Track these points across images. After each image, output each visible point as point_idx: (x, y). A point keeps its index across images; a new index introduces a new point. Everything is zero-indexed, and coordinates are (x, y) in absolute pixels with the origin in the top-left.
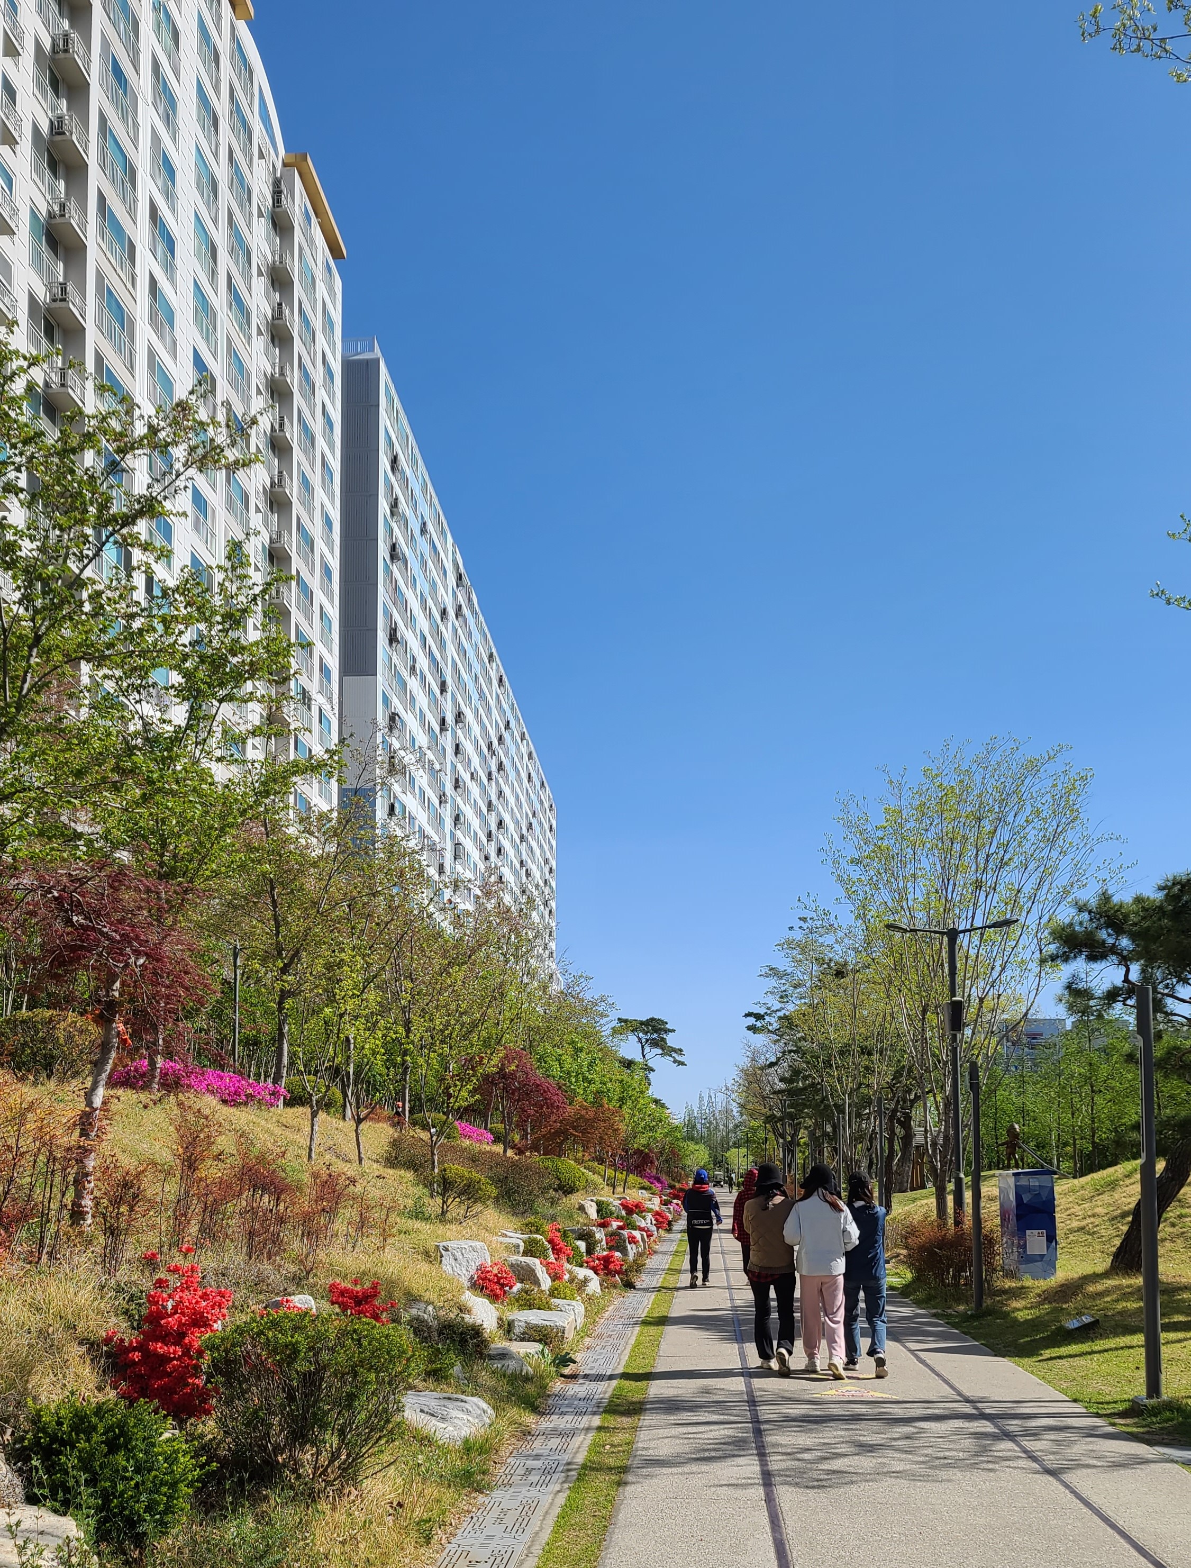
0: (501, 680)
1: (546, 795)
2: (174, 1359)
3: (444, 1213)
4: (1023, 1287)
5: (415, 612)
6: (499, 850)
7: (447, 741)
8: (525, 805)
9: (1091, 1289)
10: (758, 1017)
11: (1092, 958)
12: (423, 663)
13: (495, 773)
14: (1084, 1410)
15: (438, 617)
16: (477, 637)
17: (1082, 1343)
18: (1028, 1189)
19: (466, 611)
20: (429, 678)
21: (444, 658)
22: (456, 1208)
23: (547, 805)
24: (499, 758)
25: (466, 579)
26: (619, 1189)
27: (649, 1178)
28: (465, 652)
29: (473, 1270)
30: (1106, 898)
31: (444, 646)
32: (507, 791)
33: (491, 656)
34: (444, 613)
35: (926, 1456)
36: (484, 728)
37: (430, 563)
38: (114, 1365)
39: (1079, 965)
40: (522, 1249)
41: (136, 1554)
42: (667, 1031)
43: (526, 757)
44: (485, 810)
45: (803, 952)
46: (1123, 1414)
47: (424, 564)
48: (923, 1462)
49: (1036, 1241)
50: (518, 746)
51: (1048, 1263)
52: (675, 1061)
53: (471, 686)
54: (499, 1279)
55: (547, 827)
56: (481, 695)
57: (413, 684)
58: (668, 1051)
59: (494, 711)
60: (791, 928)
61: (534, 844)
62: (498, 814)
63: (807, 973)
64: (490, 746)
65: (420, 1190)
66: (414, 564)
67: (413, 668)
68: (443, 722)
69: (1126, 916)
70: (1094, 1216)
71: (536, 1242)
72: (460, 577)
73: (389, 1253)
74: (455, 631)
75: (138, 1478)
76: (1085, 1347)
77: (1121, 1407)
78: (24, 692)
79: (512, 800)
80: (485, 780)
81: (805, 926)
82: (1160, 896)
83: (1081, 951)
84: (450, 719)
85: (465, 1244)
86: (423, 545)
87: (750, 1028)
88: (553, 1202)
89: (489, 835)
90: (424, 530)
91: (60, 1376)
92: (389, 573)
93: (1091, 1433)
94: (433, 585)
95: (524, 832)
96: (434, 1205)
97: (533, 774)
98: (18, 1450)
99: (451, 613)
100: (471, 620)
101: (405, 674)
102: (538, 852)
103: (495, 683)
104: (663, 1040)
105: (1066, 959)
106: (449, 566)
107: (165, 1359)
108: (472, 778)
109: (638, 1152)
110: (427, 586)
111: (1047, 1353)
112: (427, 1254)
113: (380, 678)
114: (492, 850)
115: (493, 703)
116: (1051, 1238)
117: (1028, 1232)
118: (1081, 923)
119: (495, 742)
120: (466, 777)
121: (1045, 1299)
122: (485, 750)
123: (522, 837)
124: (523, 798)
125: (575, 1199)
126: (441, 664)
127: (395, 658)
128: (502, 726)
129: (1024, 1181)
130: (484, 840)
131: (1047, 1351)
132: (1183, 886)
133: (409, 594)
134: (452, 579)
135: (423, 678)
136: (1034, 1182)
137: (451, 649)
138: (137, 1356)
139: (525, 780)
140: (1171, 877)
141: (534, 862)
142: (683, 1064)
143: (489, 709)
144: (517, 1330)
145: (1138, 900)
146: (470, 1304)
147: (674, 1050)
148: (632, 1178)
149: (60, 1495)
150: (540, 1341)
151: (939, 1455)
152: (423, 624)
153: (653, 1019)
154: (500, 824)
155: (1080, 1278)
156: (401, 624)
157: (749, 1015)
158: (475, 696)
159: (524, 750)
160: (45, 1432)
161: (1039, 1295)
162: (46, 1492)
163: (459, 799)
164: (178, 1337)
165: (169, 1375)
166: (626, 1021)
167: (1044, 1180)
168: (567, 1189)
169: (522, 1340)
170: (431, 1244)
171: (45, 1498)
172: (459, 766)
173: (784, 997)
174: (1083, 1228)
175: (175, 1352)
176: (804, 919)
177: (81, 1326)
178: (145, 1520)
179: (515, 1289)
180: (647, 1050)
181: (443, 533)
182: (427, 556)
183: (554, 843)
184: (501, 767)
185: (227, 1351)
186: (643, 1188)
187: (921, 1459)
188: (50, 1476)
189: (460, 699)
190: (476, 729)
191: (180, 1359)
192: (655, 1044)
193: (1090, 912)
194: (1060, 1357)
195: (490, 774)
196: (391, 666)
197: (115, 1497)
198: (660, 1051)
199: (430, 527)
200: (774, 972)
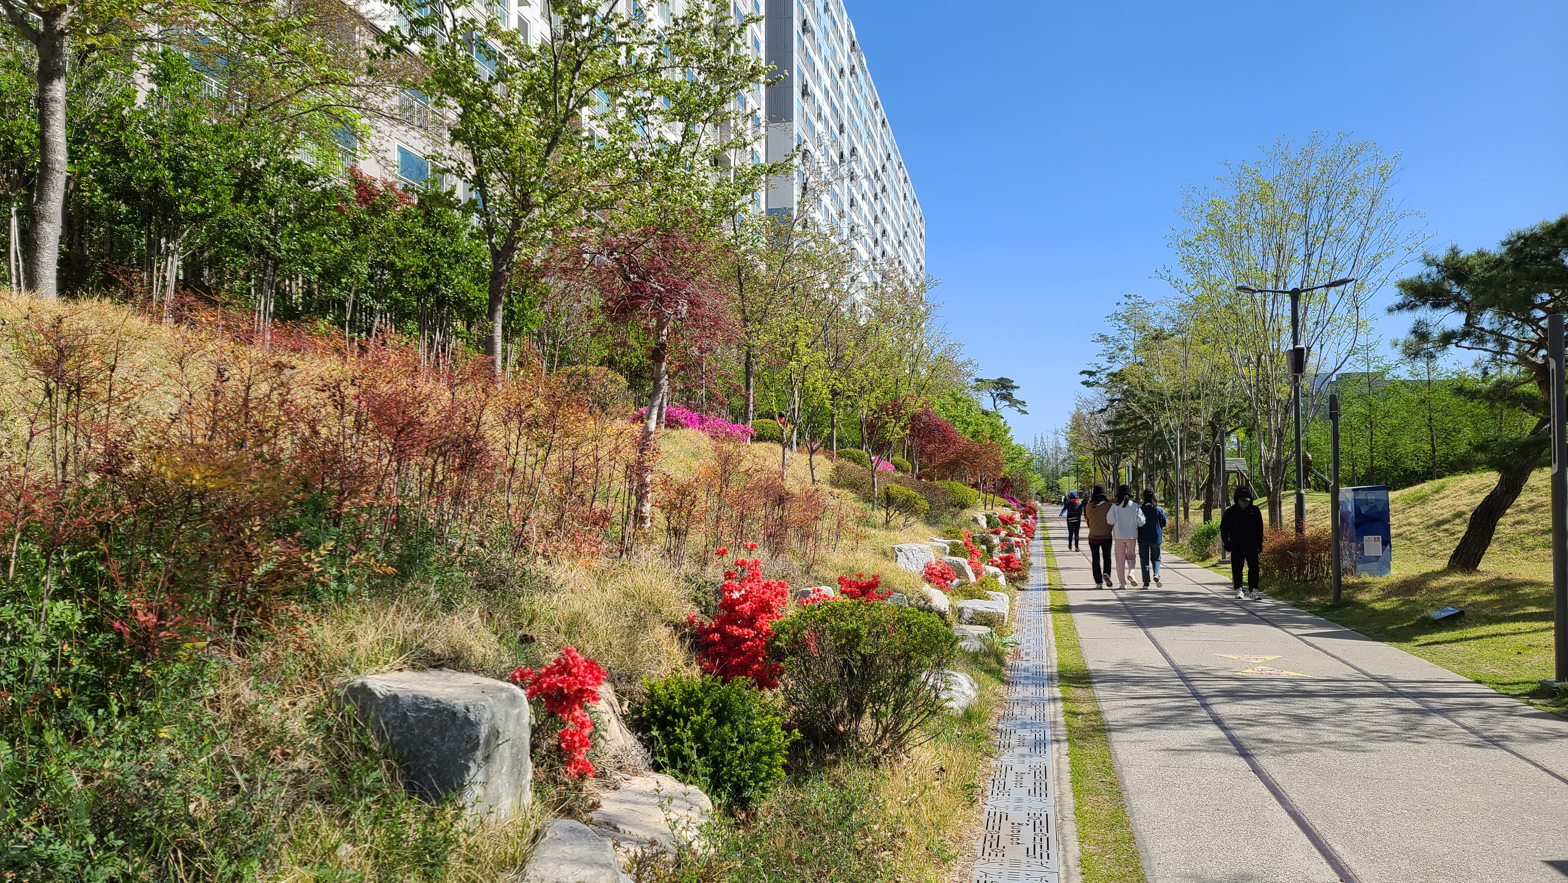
0: (883, 122)
1: (917, 210)
2: (748, 640)
3: (887, 522)
4: (1365, 583)
5: (821, 72)
6: (883, 253)
7: (844, 171)
8: (902, 218)
9: (1434, 584)
10: (1091, 374)
11: (1436, 306)
12: (827, 110)
13: (880, 195)
14: (1493, 691)
15: (837, 75)
16: (866, 89)
17: (1453, 630)
18: (1366, 502)
19: (858, 70)
20: (831, 122)
21: (842, 107)
22: (898, 519)
23: (918, 218)
24: (882, 182)
25: (857, 45)
26: (989, 507)
27: (1008, 498)
28: (857, 102)
29: (921, 567)
30: (1455, 252)
31: (842, 98)
32: (889, 207)
33: (876, 104)
34: (842, 71)
35: (1360, 728)
36: (871, 159)
37: (831, 34)
38: (697, 644)
39: (1424, 313)
40: (948, 551)
41: (743, 816)
42: (1013, 388)
43: (902, 181)
44: (872, 222)
45: (1128, 323)
46: (1534, 694)
47: (827, 34)
48: (1357, 735)
49: (1372, 545)
50: (896, 173)
51: (1383, 563)
52: (1019, 411)
53: (862, 128)
54: (943, 574)
55: (918, 235)
56: (870, 135)
57: (820, 127)
58: (1013, 403)
59: (879, 146)
60: (1118, 304)
61: (909, 248)
62: (882, 225)
63: (1131, 338)
64: (876, 172)
65: (861, 505)
66: (819, 35)
67: (819, 115)
68: (842, 156)
69: (1471, 269)
70: (1409, 524)
71: (957, 545)
72: (853, 44)
73: (860, 555)
74: (850, 85)
75: (742, 748)
76: (1456, 634)
77: (1529, 688)
78: (570, 107)
79: (892, 215)
80: (872, 199)
81: (1130, 302)
82: (1504, 250)
83: (1427, 300)
84: (846, 153)
85: (915, 546)
86: (826, 20)
87: (1083, 383)
88: (954, 516)
89: (876, 242)
90: (826, 9)
91: (655, 654)
92: (801, 42)
93: (1510, 711)
94: (834, 51)
95: (901, 238)
96: (880, 515)
97: (908, 195)
98: (636, 720)
99: (847, 71)
100: (861, 77)
101: (813, 119)
102: (911, 254)
103: (879, 124)
104: (1010, 394)
105: (1412, 307)
106: (845, 36)
107: (741, 640)
108: (863, 198)
109: (1004, 480)
110: (829, 51)
111: (1423, 639)
112: (885, 554)
113: (795, 123)
114: (878, 252)
115: (878, 140)
116: (1386, 542)
117: (1365, 537)
118: (1428, 276)
119: (880, 170)
120: (859, 197)
121: (1389, 592)
122: (872, 176)
123: (900, 242)
124: (900, 213)
125: (968, 513)
126: (840, 111)
127: (806, 107)
128: (885, 158)
129: (1362, 496)
130: (872, 245)
131: (1422, 637)
132: (1526, 240)
133: (816, 59)
134: (847, 45)
135: (827, 122)
136: (1371, 496)
137: (847, 99)
138: (716, 637)
139: (902, 199)
140: (1515, 233)
141: (908, 261)
142: (1025, 412)
143: (875, 145)
144: (966, 616)
145: (1481, 254)
146: (930, 595)
147: (1019, 402)
148: (997, 498)
149: (679, 764)
150: (985, 625)
151: (1373, 728)
152: (826, 80)
153: (1002, 379)
154: (884, 232)
155: (1422, 576)
156: (810, 82)
157: (1083, 372)
158: (865, 136)
159: (901, 176)
160: (660, 705)
161: (1383, 590)
162: (666, 760)
163: (853, 215)
164: (750, 622)
165: (744, 653)
166: (981, 380)
167: (1379, 494)
168: (963, 506)
169: (971, 623)
170: (887, 546)
171: (666, 765)
172: (853, 190)
173: (1111, 358)
174: (1400, 535)
175: (749, 634)
176: (1129, 297)
177: (665, 610)
178: (750, 786)
179: (955, 583)
180: (998, 402)
181: (840, 11)
182: (829, 29)
183: (923, 247)
184: (884, 189)
185: (795, 634)
186: (1005, 506)
187: (1356, 732)
188: (668, 745)
189: (853, 138)
190: (866, 160)
191: (752, 640)
192: (1004, 397)
193: (1438, 266)
194: (1437, 643)
195: (876, 195)
196: (803, 113)
197: (724, 765)
198: (1008, 403)
199: (831, 7)
200: (1104, 338)
